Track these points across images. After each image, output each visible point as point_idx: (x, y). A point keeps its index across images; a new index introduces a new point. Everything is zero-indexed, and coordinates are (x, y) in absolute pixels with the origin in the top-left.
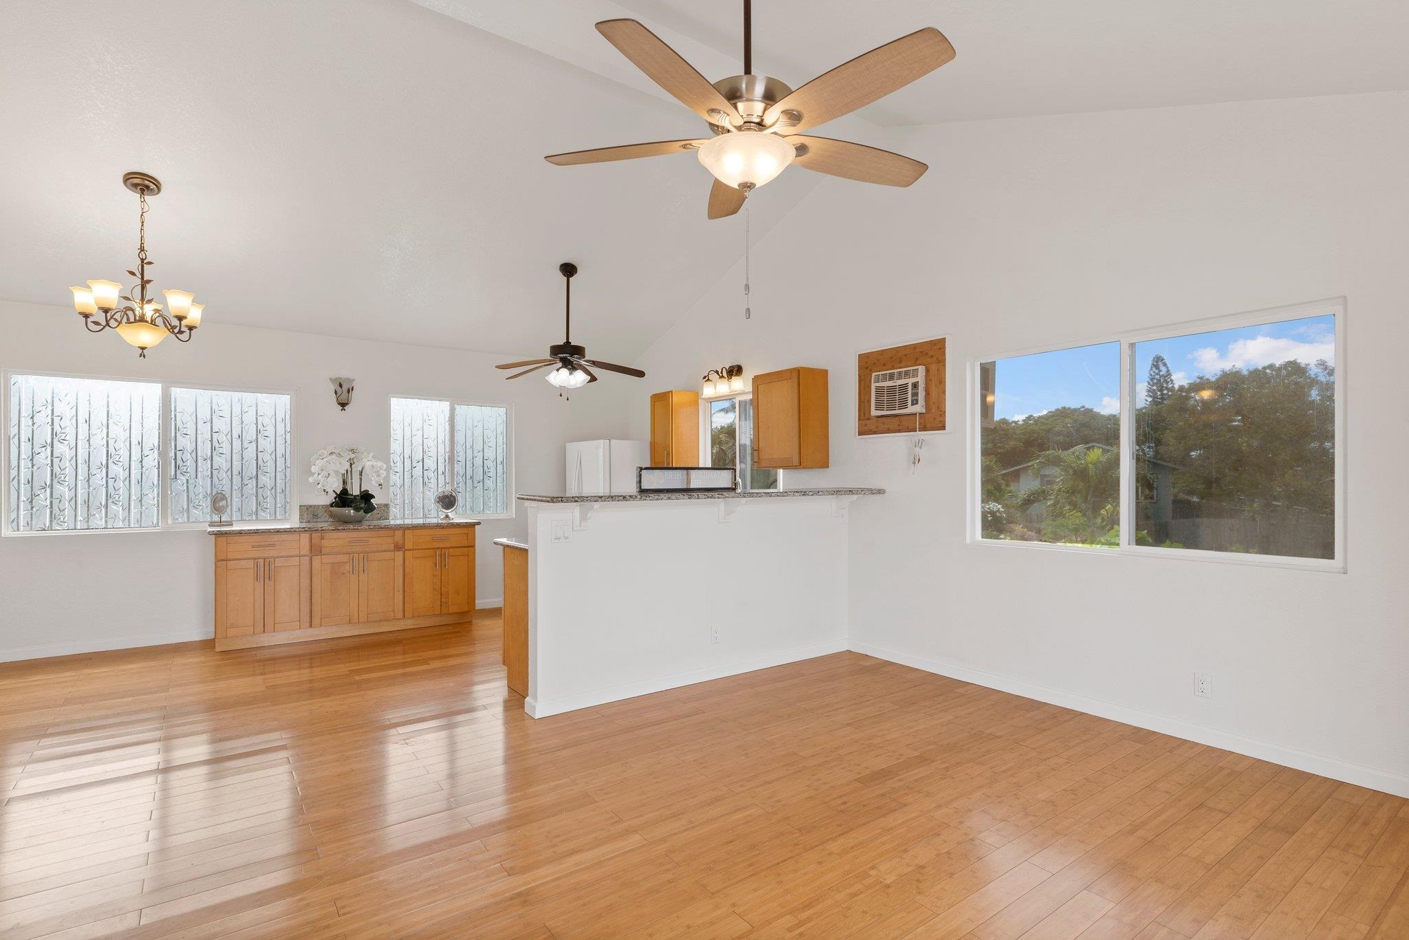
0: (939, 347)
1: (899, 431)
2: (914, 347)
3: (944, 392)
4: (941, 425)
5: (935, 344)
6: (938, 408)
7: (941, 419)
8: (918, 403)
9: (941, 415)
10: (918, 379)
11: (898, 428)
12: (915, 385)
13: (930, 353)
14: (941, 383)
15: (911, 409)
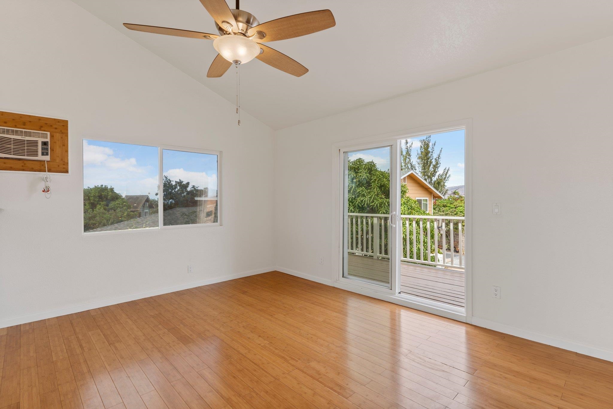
0: (62, 124)
2: (39, 119)
3: (67, 151)
4: (64, 170)
5: (59, 122)
6: (62, 160)
7: (64, 166)
8: (48, 155)
9: (64, 164)
10: (48, 140)
11: (22, 168)
12: (45, 144)
13: (55, 126)
14: (64, 145)
15: (40, 157)
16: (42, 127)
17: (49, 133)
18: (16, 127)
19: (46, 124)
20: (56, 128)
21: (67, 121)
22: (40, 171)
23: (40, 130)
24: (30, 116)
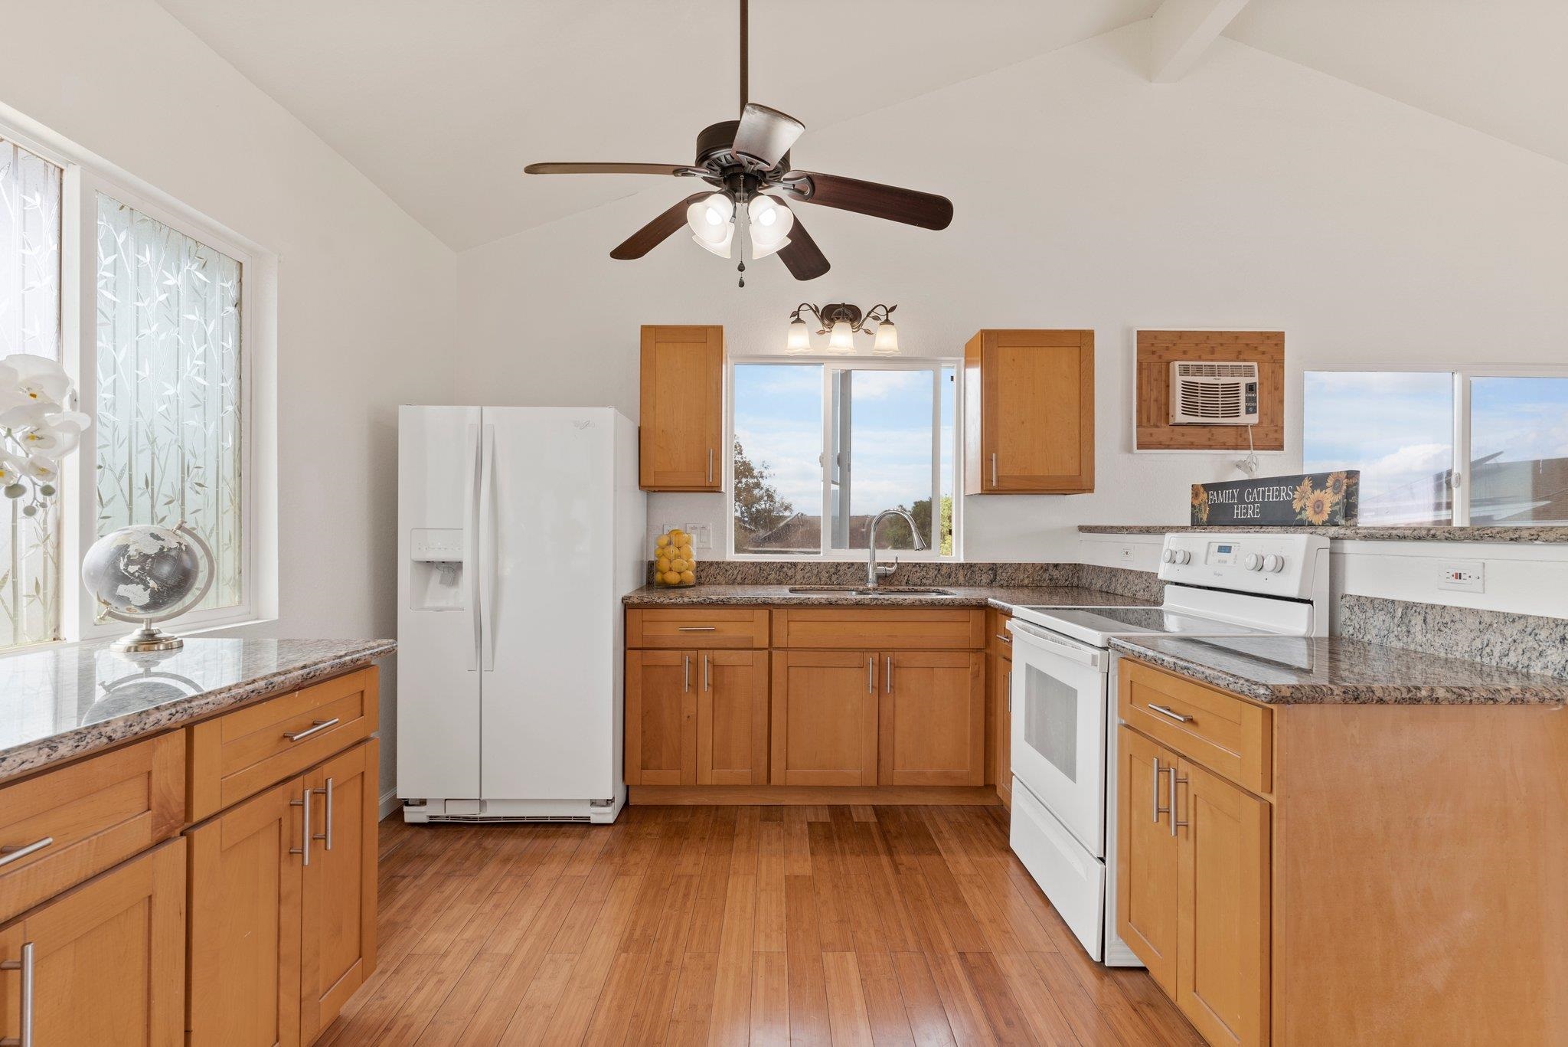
0: (1275, 342)
1: (1210, 447)
2: (1236, 336)
3: (1281, 401)
4: (1277, 444)
5: (1268, 338)
6: (1272, 421)
7: (1277, 435)
8: (1256, 412)
9: (1276, 431)
10: (1255, 379)
11: (1208, 443)
12: (1251, 388)
13: (1261, 349)
14: (1276, 389)
15: (1244, 419)
16: (1240, 352)
17: (1255, 364)
18: (1200, 359)
19: (1247, 345)
20: (1263, 353)
21: (1284, 332)
22: (1236, 448)
23: (1237, 359)
24: (1221, 333)
